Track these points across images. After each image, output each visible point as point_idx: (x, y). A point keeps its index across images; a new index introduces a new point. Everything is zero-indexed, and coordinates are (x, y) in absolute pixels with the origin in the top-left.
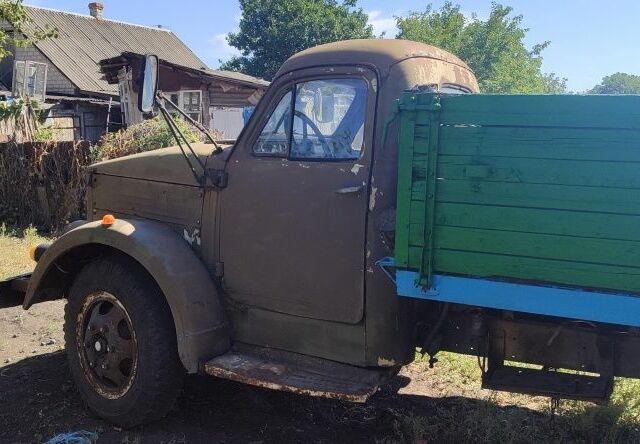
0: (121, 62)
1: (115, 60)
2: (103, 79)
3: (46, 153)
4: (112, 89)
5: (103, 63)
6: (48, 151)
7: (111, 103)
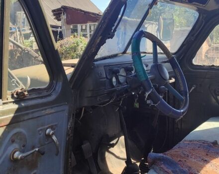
0: (61, 10)
1: (59, 10)
2: (55, 19)
3: (19, 55)
4: (59, 23)
5: (53, 11)
6: (20, 54)
7: (59, 30)
